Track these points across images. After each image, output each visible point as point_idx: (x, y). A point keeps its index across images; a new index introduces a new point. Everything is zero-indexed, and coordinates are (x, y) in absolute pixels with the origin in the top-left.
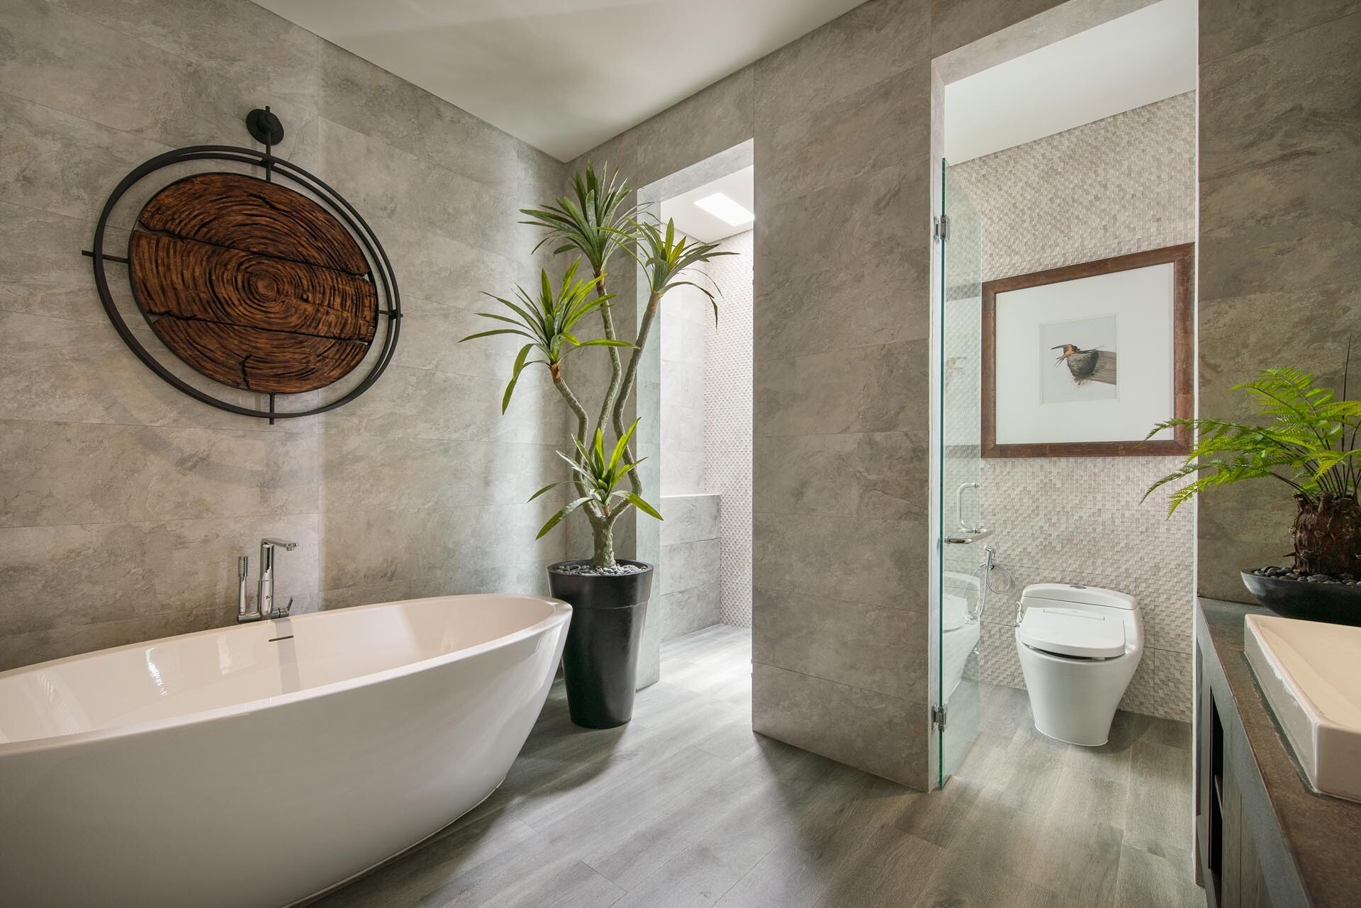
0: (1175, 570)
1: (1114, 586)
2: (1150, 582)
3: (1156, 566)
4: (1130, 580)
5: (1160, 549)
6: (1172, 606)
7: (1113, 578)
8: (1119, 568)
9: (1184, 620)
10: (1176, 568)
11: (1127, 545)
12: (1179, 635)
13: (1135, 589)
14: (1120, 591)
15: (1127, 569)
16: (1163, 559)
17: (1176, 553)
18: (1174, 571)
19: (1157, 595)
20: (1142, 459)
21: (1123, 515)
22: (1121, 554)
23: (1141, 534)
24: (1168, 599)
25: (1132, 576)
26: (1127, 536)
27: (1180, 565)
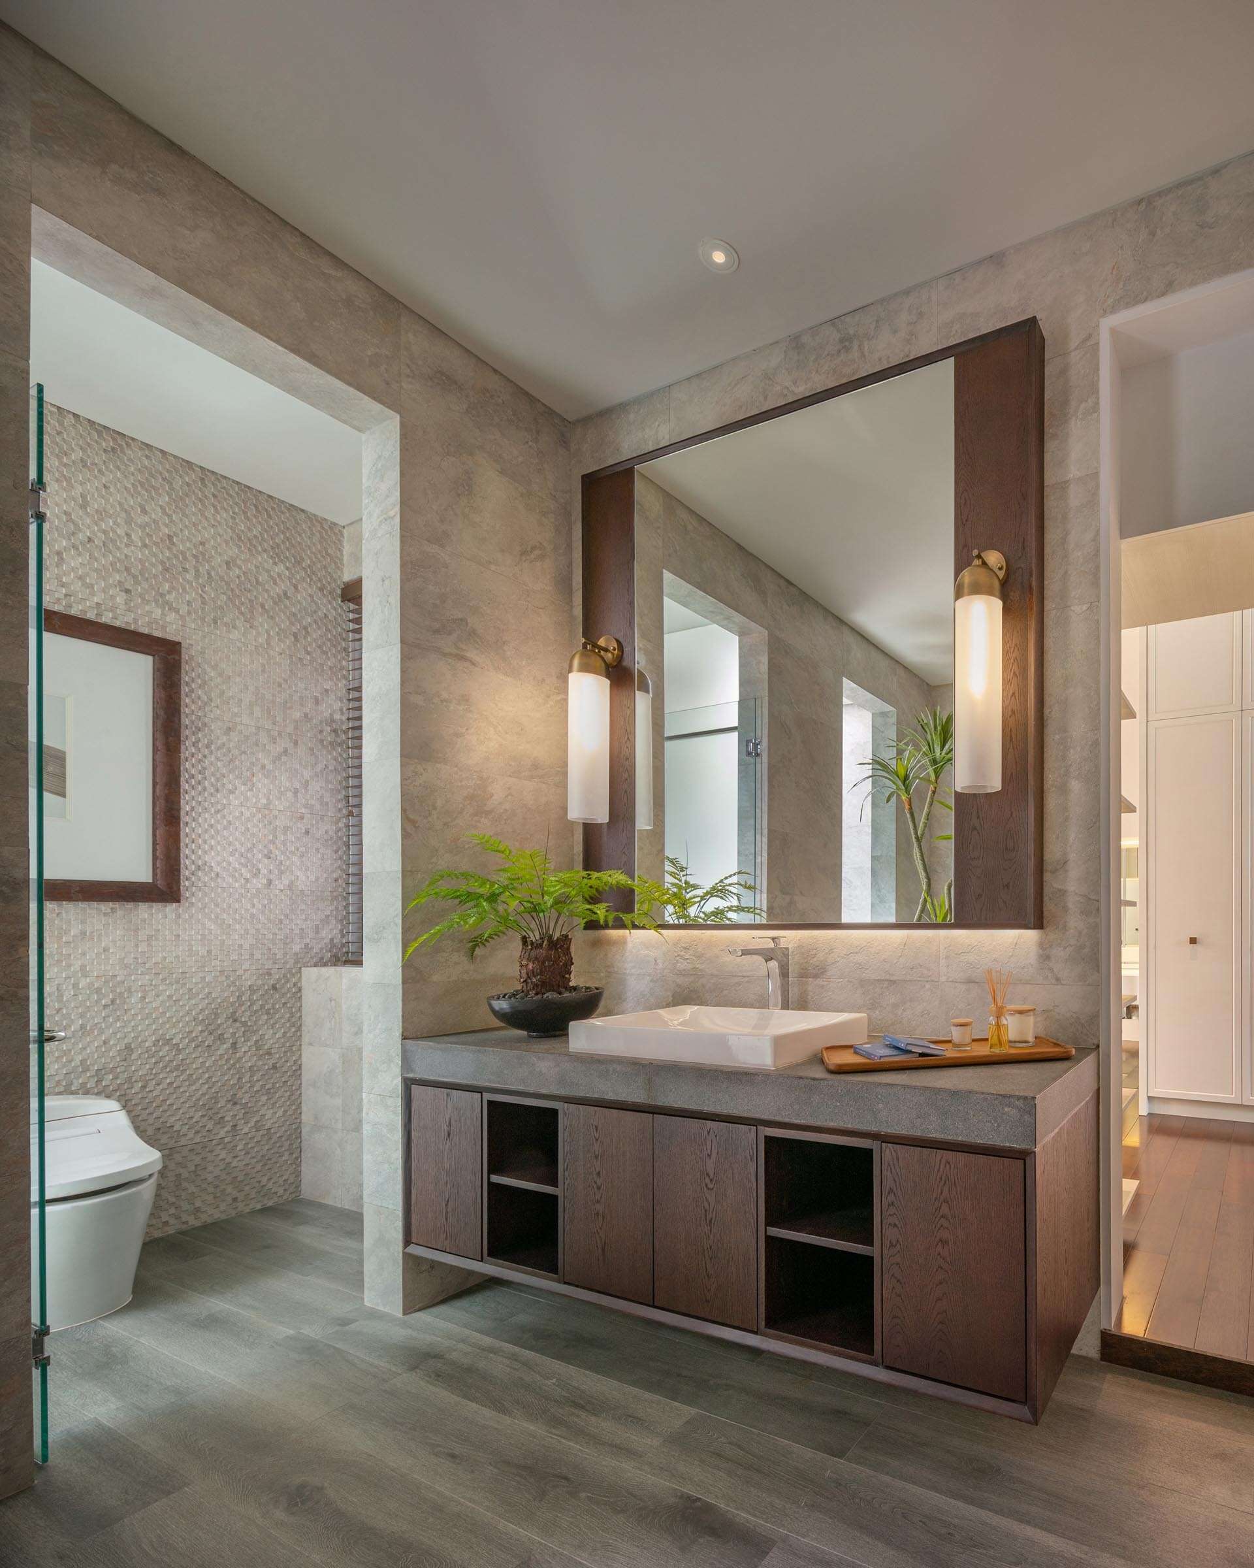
0: (153, 1048)
1: (62, 1089)
2: (118, 1070)
3: (128, 1047)
4: (88, 1075)
5: (133, 1024)
6: (150, 1094)
7: (61, 1077)
8: (70, 1061)
9: (166, 1107)
10: (154, 1045)
11: (82, 1027)
12: (159, 1129)
13: (97, 1086)
14: (72, 1093)
15: (83, 1062)
16: (136, 1037)
17: (154, 1027)
18: (151, 1050)
19: (130, 1086)
20: (105, 907)
21: (75, 986)
22: (73, 1041)
23: (104, 1009)
24: (144, 1087)
25: (91, 1068)
26: (82, 1016)
27: (159, 1041)
